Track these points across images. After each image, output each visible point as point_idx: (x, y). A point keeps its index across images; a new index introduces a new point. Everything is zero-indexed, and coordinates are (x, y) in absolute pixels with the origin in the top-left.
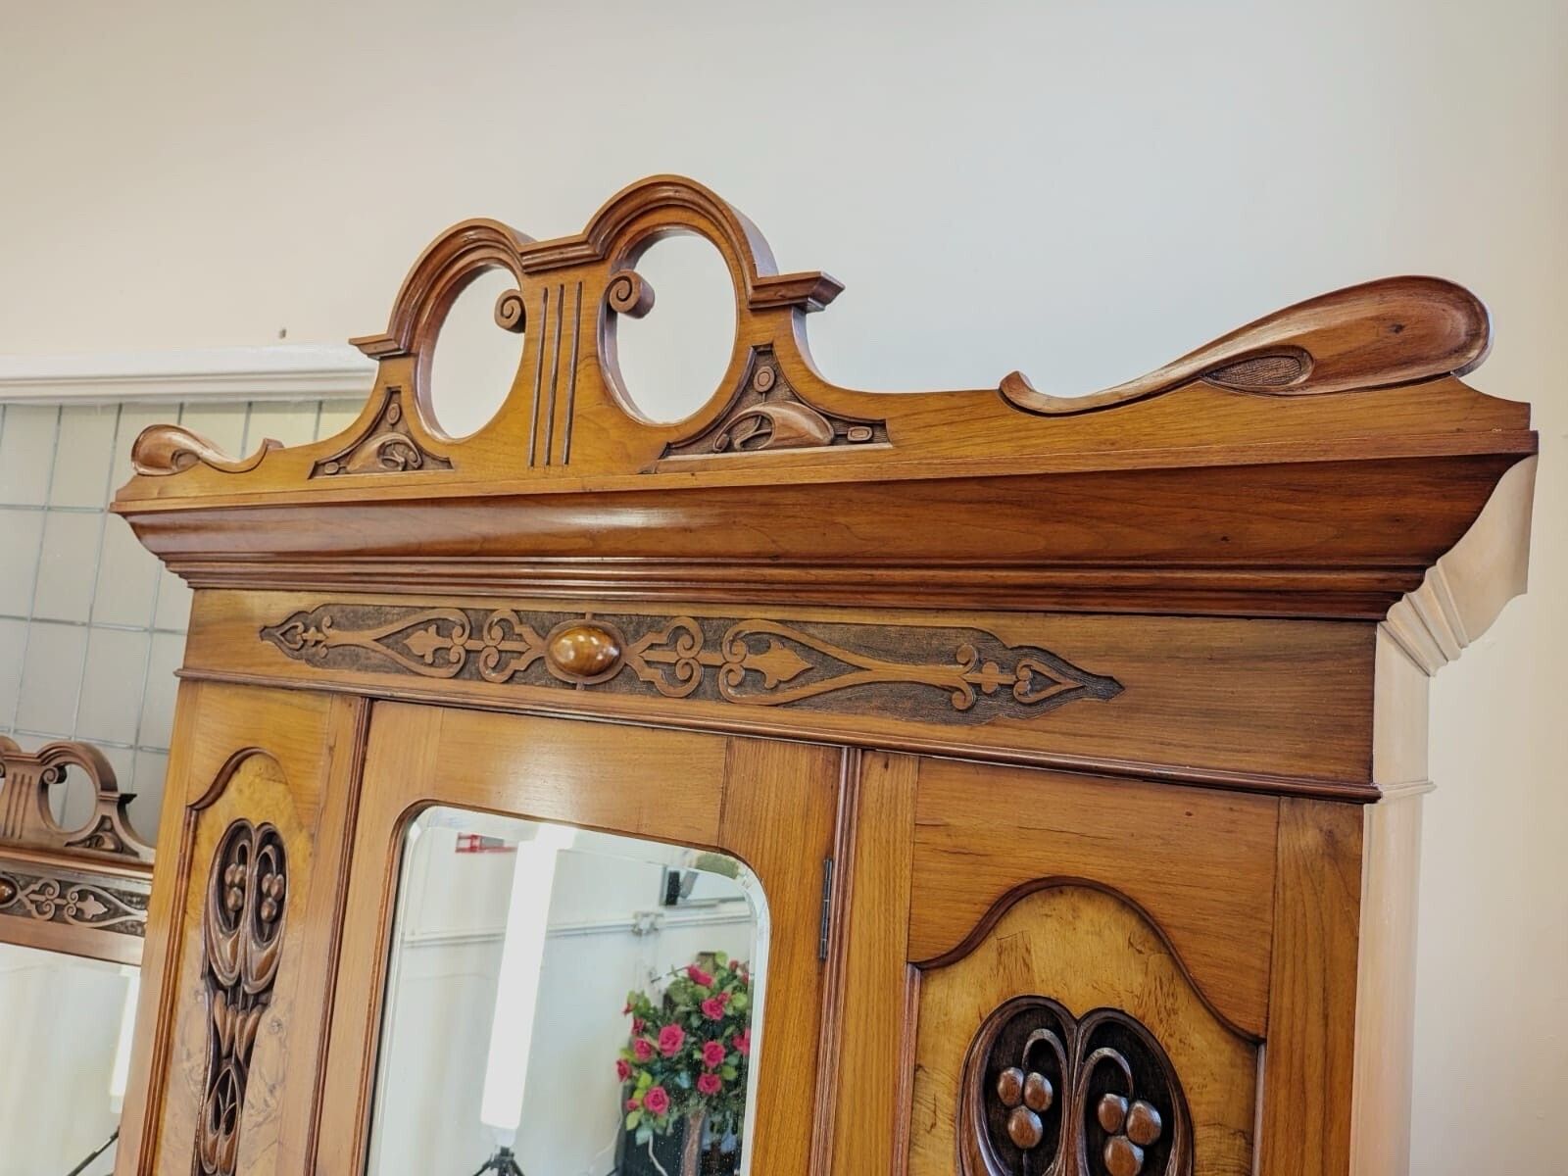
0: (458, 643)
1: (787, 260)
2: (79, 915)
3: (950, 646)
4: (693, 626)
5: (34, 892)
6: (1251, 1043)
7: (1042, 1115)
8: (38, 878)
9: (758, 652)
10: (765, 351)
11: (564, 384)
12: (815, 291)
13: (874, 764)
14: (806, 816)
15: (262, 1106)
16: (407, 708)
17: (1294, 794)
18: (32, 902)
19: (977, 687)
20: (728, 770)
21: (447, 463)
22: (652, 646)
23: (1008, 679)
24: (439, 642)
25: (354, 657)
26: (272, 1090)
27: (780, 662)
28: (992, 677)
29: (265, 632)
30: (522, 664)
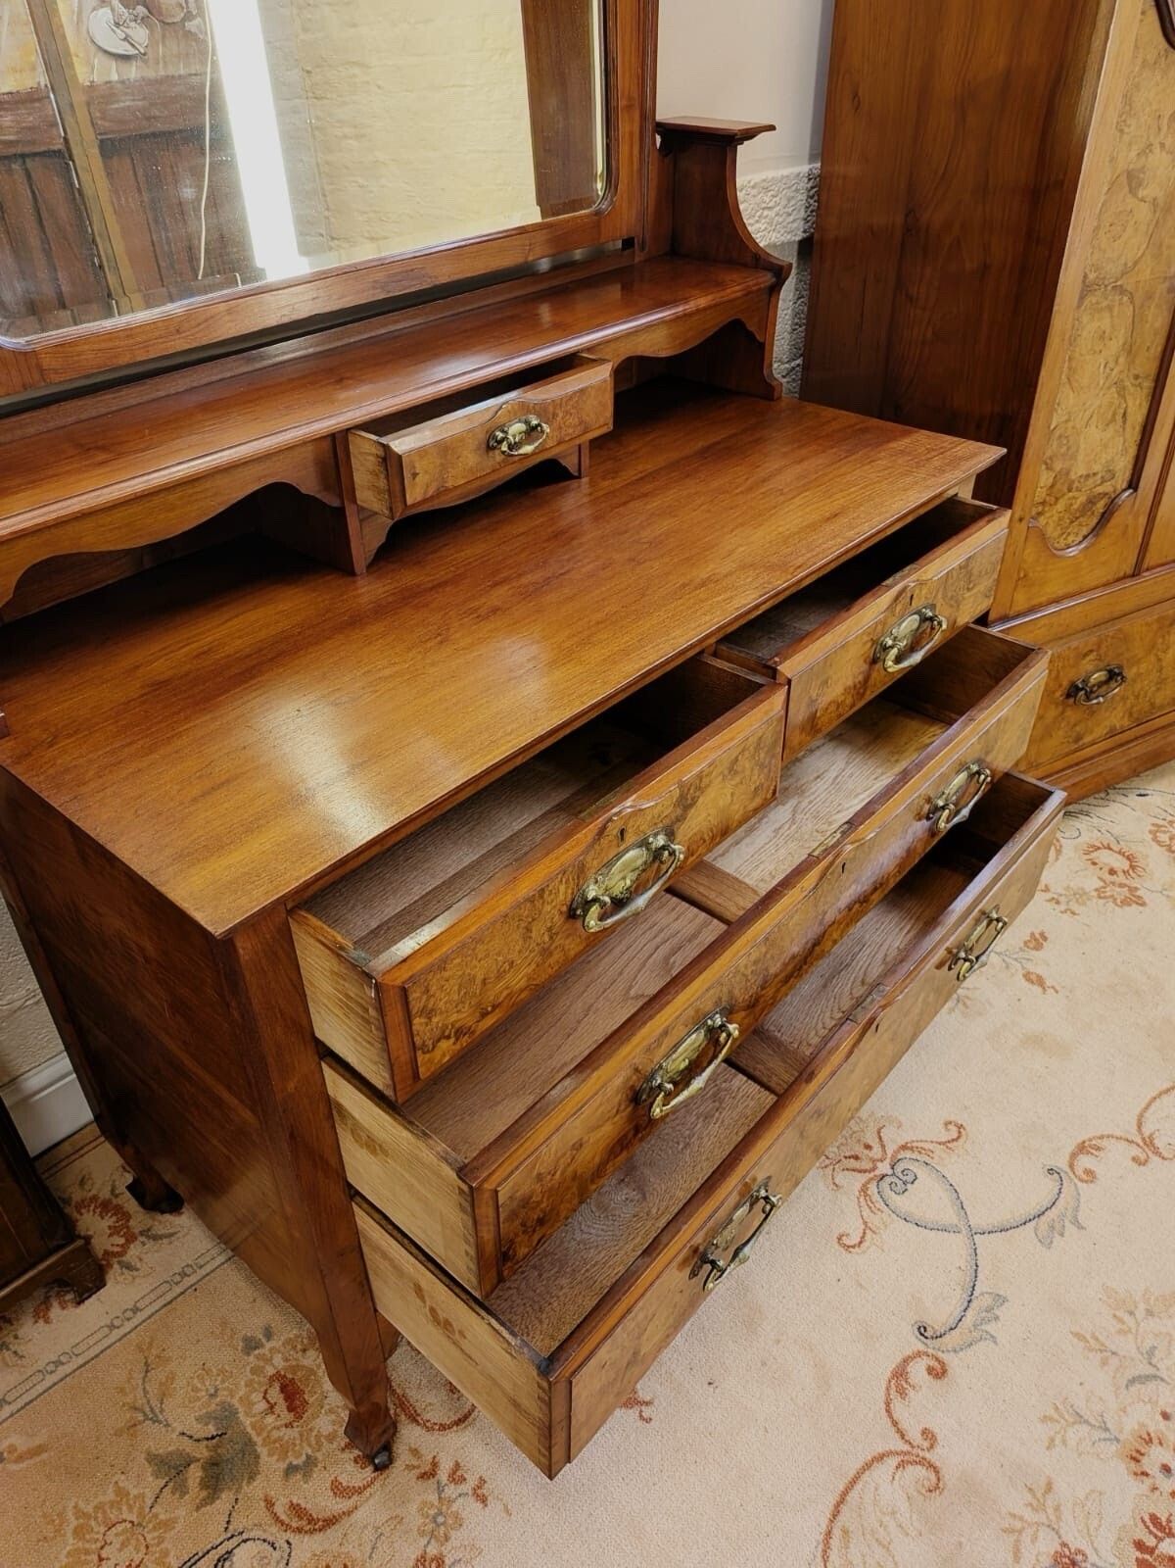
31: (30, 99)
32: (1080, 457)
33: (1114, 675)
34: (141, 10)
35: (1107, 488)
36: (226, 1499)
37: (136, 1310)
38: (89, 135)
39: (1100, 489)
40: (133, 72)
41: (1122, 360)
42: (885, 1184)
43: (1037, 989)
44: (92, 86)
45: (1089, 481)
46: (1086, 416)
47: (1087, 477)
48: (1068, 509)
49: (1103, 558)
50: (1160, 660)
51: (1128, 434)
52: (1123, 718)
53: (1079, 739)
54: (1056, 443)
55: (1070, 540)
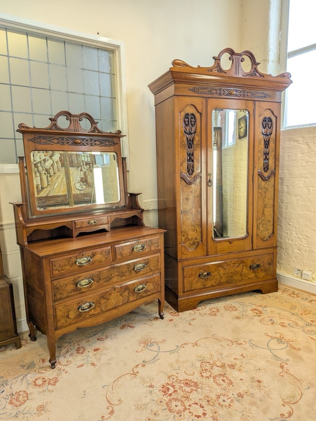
0: (218, 92)
2: (96, 144)
4: (242, 91)
5: (85, 141)
6: (276, 117)
7: (265, 124)
8: (85, 139)
11: (238, 67)
13: (257, 102)
14: (252, 106)
15: (197, 144)
16: (213, 99)
17: (278, 102)
18: (85, 143)
20: (246, 103)
22: (239, 92)
24: (216, 92)
25: (205, 93)
26: (198, 142)
27: (249, 94)
28: (264, 95)
29: (189, 90)
30: (226, 94)
31: (65, 196)
32: (190, 235)
33: (208, 274)
34: (85, 183)
35: (197, 241)
36: (29, 370)
37: (25, 350)
38: (73, 201)
39: (195, 241)
40: (82, 192)
41: (193, 222)
42: (148, 346)
43: (189, 325)
44: (75, 194)
45: (193, 239)
46: (189, 229)
47: (192, 239)
48: (190, 243)
49: (199, 252)
50: (219, 273)
51: (198, 233)
52: (214, 283)
53: (204, 285)
54: (184, 233)
55: (192, 248)
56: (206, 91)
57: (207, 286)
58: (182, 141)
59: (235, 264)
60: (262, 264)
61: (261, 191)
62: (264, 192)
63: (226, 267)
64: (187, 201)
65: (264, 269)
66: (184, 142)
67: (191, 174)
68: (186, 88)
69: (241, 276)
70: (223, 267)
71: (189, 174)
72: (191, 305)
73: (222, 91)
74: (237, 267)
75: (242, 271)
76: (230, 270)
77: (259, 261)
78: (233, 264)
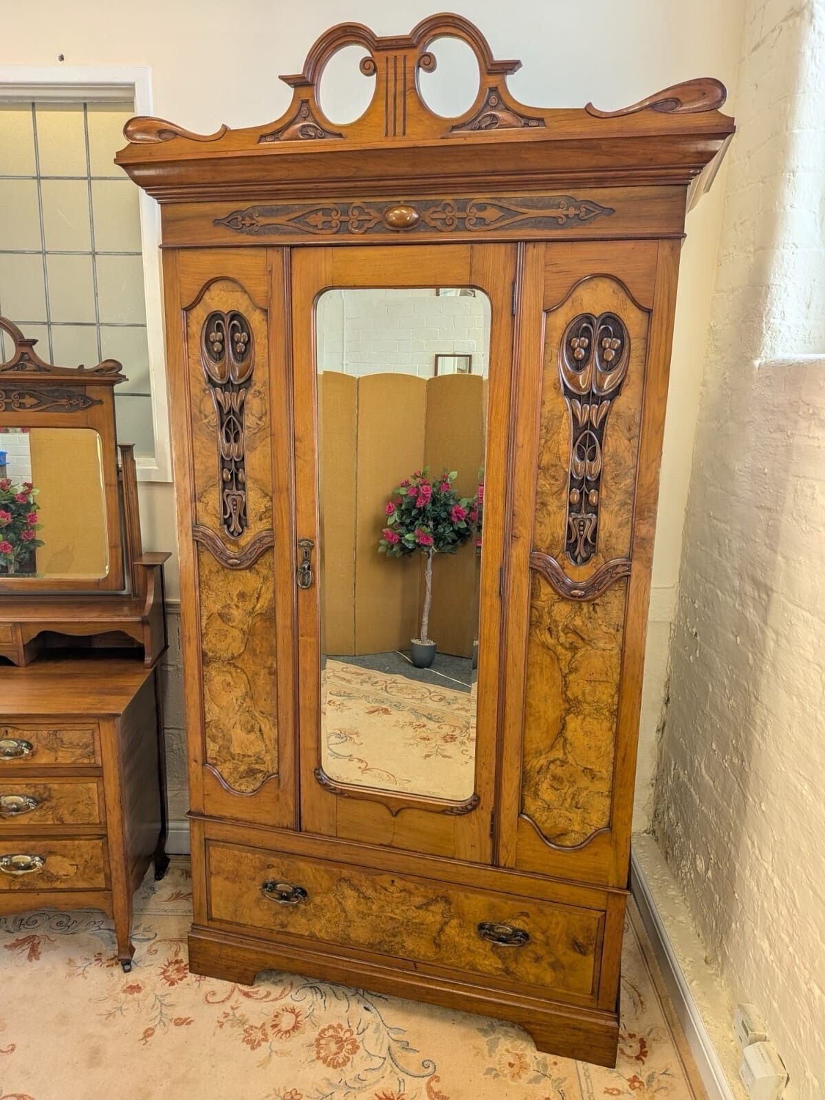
0: (336, 218)
1: (499, 55)
2: (23, 406)
3: (556, 202)
4: (452, 203)
6: (649, 312)
7: (585, 349)
9: (481, 211)
10: (494, 90)
11: (400, 101)
12: (511, 66)
13: (530, 246)
14: (505, 268)
15: (256, 426)
16: (312, 249)
17: (662, 238)
19: (567, 216)
20: (472, 257)
21: (340, 135)
22: (434, 212)
23: (577, 212)
24: (325, 219)
25: (276, 230)
26: (260, 419)
27: (491, 214)
28: (572, 212)
29: (217, 222)
30: (371, 225)
32: (235, 743)
33: (298, 894)
35: (261, 767)
39: (257, 767)
41: (247, 700)
43: (140, 1037)
45: (246, 759)
46: (232, 722)
47: (244, 756)
48: (236, 769)
49: (267, 809)
50: (340, 903)
51: (267, 742)
52: (320, 931)
53: (283, 926)
54: (214, 730)
55: (243, 788)
56: (281, 220)
57: (292, 930)
58: (201, 412)
59: (411, 893)
60: (539, 936)
61: (551, 641)
62: (566, 649)
63: (370, 892)
64: (225, 627)
65: (552, 960)
66: (206, 417)
67: (240, 534)
68: (203, 216)
69: (438, 946)
70: (356, 889)
71: (232, 533)
72: (233, 968)
73: (356, 212)
74: (419, 908)
75: (442, 930)
76: (388, 909)
77: (524, 918)
78: (401, 891)
